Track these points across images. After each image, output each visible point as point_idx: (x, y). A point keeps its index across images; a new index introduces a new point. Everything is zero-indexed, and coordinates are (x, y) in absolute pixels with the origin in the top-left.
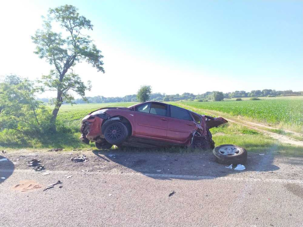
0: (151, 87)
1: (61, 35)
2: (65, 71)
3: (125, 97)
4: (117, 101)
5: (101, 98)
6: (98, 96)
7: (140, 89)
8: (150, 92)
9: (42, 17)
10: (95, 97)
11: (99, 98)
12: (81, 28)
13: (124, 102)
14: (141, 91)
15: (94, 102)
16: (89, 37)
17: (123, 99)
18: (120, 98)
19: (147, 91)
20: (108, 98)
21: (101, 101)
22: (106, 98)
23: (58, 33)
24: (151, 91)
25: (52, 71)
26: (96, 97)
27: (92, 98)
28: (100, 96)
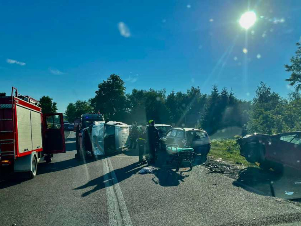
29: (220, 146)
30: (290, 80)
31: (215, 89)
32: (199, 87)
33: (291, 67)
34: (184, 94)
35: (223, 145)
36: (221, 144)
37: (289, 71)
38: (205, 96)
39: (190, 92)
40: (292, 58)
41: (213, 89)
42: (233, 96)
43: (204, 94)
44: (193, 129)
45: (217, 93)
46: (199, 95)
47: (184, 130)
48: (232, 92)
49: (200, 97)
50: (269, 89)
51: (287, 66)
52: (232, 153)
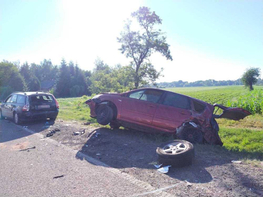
0: (259, 69)
1: (139, 33)
2: (140, 62)
3: (238, 80)
4: (228, 84)
5: (212, 81)
6: (209, 80)
7: (245, 72)
8: (258, 75)
9: (124, 21)
10: (206, 80)
11: (210, 82)
12: (153, 24)
13: (236, 85)
14: (246, 74)
15: (205, 85)
16: (160, 30)
17: (235, 82)
18: (232, 81)
19: (254, 73)
20: (219, 81)
21: (212, 84)
22: (217, 82)
23: (137, 32)
24: (259, 73)
25: (131, 63)
26: (208, 80)
27: (203, 82)
28: (211, 80)
29: (71, 105)
30: (121, 49)
31: (63, 61)
32: (50, 59)
33: (121, 39)
34: (38, 65)
35: (73, 104)
36: (72, 103)
37: (119, 42)
38: (56, 66)
39: (43, 63)
40: (121, 32)
41: (62, 61)
42: (78, 66)
43: (55, 65)
44: (37, 93)
45: (66, 64)
46: (51, 66)
47: (25, 94)
48: (77, 63)
49: (52, 68)
50: (103, 61)
51: (118, 38)
52: (80, 110)
